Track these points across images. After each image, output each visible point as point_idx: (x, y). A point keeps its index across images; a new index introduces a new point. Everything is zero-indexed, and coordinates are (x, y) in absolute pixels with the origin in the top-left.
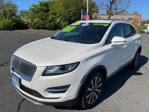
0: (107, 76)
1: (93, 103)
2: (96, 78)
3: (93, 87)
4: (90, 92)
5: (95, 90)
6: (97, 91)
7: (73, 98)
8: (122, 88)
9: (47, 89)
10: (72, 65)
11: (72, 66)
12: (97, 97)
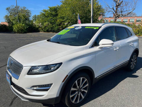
0: (95, 77)
1: (78, 102)
2: (81, 78)
3: (78, 87)
4: (74, 92)
5: (81, 90)
6: (83, 91)
8: (113, 90)
9: (31, 87)
10: (55, 65)
11: (54, 67)
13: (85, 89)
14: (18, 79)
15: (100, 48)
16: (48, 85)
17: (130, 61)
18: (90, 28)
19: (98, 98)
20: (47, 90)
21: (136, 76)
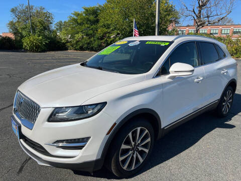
0: (162, 127)
2: (139, 129)
3: (133, 143)
5: (138, 149)
6: (142, 150)
7: (94, 158)
10: (94, 106)
11: (93, 109)
12: (141, 160)
13: (145, 146)
14: (31, 129)
15: (171, 78)
16: (83, 139)
17: (222, 100)
18: (154, 43)
19: (166, 162)
20: (80, 148)
21: (232, 127)
